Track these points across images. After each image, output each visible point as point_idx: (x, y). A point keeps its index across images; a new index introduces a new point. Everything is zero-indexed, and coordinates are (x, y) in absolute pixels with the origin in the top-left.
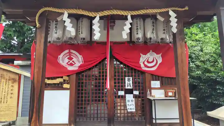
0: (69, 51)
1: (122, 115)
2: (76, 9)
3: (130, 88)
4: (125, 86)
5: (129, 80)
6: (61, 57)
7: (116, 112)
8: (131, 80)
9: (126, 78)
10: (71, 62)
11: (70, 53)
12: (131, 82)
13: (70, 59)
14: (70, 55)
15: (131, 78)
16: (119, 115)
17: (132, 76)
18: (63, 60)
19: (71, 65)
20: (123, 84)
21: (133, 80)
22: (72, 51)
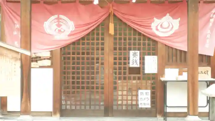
0: (58, 16)
3: (136, 66)
4: (129, 63)
5: (135, 54)
8: (139, 55)
9: (131, 52)
11: (58, 18)
12: (138, 58)
13: (59, 26)
14: (59, 22)
15: (138, 52)
17: (139, 49)
18: (50, 27)
19: (60, 32)
20: (127, 61)
21: (140, 55)
22: (62, 16)
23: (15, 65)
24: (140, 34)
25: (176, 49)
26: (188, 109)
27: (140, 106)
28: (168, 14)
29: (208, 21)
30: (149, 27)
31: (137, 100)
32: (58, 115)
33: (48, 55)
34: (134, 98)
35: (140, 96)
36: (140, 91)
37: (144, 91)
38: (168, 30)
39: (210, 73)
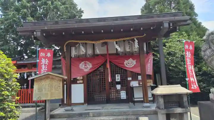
1: (115, 97)
2: (85, 40)
3: (119, 81)
4: (116, 80)
5: (118, 76)
6: (81, 65)
7: (110, 95)
9: (116, 75)
10: (86, 67)
12: (119, 77)
14: (85, 64)
16: (113, 97)
17: (120, 74)
18: (82, 66)
19: (86, 68)
22: (87, 62)
23: (60, 83)
24: (119, 67)
25: (136, 73)
26: (144, 99)
27: (122, 98)
28: (131, 58)
29: (149, 60)
30: (123, 64)
31: (120, 96)
32: (86, 104)
33: (81, 78)
34: (119, 95)
35: (121, 94)
36: (121, 92)
37: (123, 92)
38: (131, 65)
39: (152, 82)
